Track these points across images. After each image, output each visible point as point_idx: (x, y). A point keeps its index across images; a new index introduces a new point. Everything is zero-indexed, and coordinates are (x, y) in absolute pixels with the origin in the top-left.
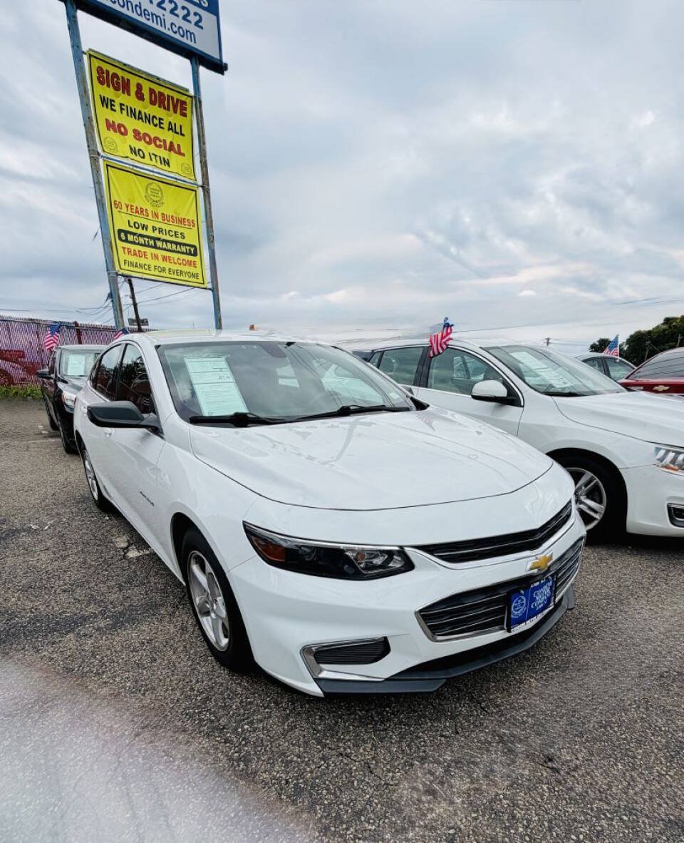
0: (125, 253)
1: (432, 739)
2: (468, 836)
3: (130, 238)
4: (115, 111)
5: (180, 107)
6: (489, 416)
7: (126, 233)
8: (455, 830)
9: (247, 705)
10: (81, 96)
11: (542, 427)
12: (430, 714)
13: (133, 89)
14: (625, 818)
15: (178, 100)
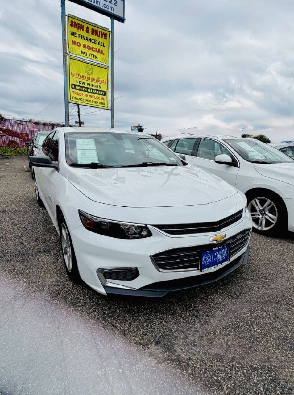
0: (73, 94)
1: (160, 323)
2: (162, 372)
3: (77, 87)
4: (76, 37)
5: (104, 36)
6: (224, 171)
7: (75, 85)
8: (157, 368)
9: (76, 298)
10: (63, 32)
11: (250, 177)
12: (163, 311)
13: (85, 29)
14: (245, 371)
15: (104, 33)
